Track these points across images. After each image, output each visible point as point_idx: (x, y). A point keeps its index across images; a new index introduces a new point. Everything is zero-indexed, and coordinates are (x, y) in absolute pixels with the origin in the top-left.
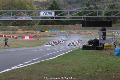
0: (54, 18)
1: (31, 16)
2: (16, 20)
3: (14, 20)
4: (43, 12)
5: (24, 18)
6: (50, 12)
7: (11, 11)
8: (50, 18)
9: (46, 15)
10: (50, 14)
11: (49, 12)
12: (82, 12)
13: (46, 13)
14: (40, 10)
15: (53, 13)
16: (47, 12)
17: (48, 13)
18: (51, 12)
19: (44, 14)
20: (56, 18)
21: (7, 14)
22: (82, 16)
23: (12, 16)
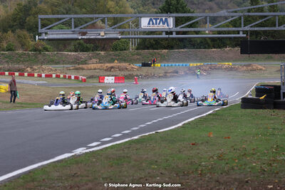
0: (174, 33)
1: (120, 27)
2: (83, 37)
3: (80, 37)
4: (148, 19)
5: (102, 34)
6: (164, 19)
7: (72, 16)
8: (164, 33)
9: (156, 27)
10: (164, 24)
11: (161, 19)
12: (240, 18)
13: (154, 21)
14: (141, 15)
15: (171, 21)
16: (156, 19)
17: (158, 21)
18: (166, 19)
19: (149, 24)
20: (178, 33)
21: (63, 24)
22: (239, 29)
23: (73, 29)
